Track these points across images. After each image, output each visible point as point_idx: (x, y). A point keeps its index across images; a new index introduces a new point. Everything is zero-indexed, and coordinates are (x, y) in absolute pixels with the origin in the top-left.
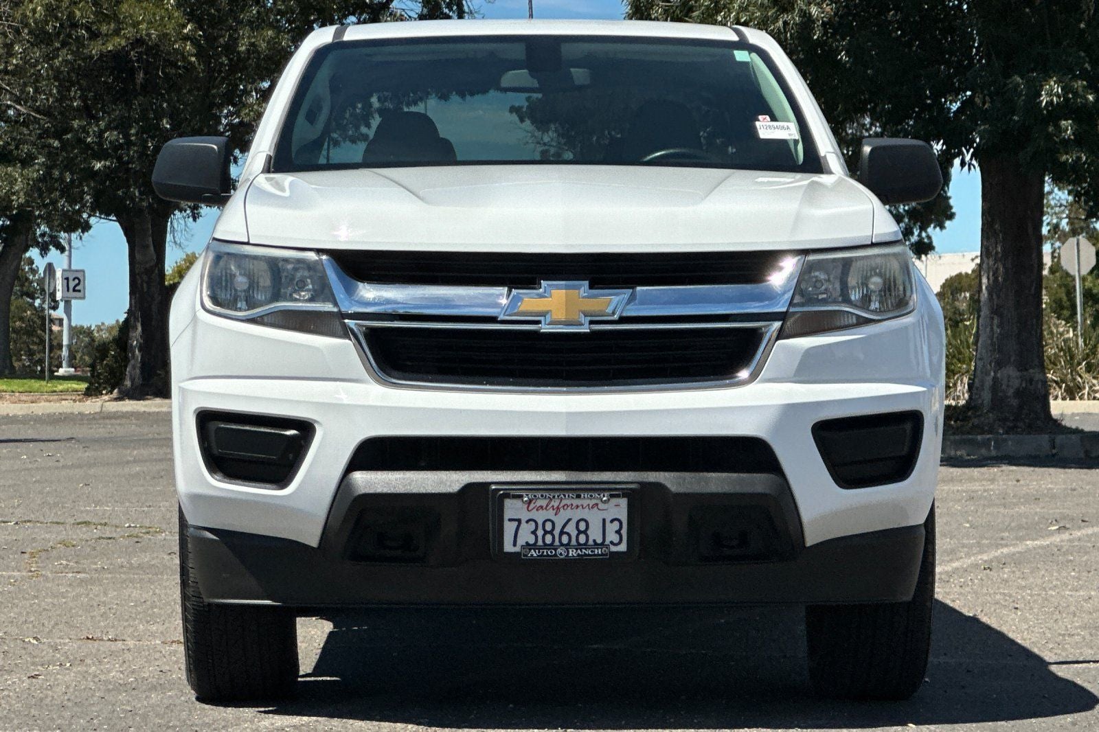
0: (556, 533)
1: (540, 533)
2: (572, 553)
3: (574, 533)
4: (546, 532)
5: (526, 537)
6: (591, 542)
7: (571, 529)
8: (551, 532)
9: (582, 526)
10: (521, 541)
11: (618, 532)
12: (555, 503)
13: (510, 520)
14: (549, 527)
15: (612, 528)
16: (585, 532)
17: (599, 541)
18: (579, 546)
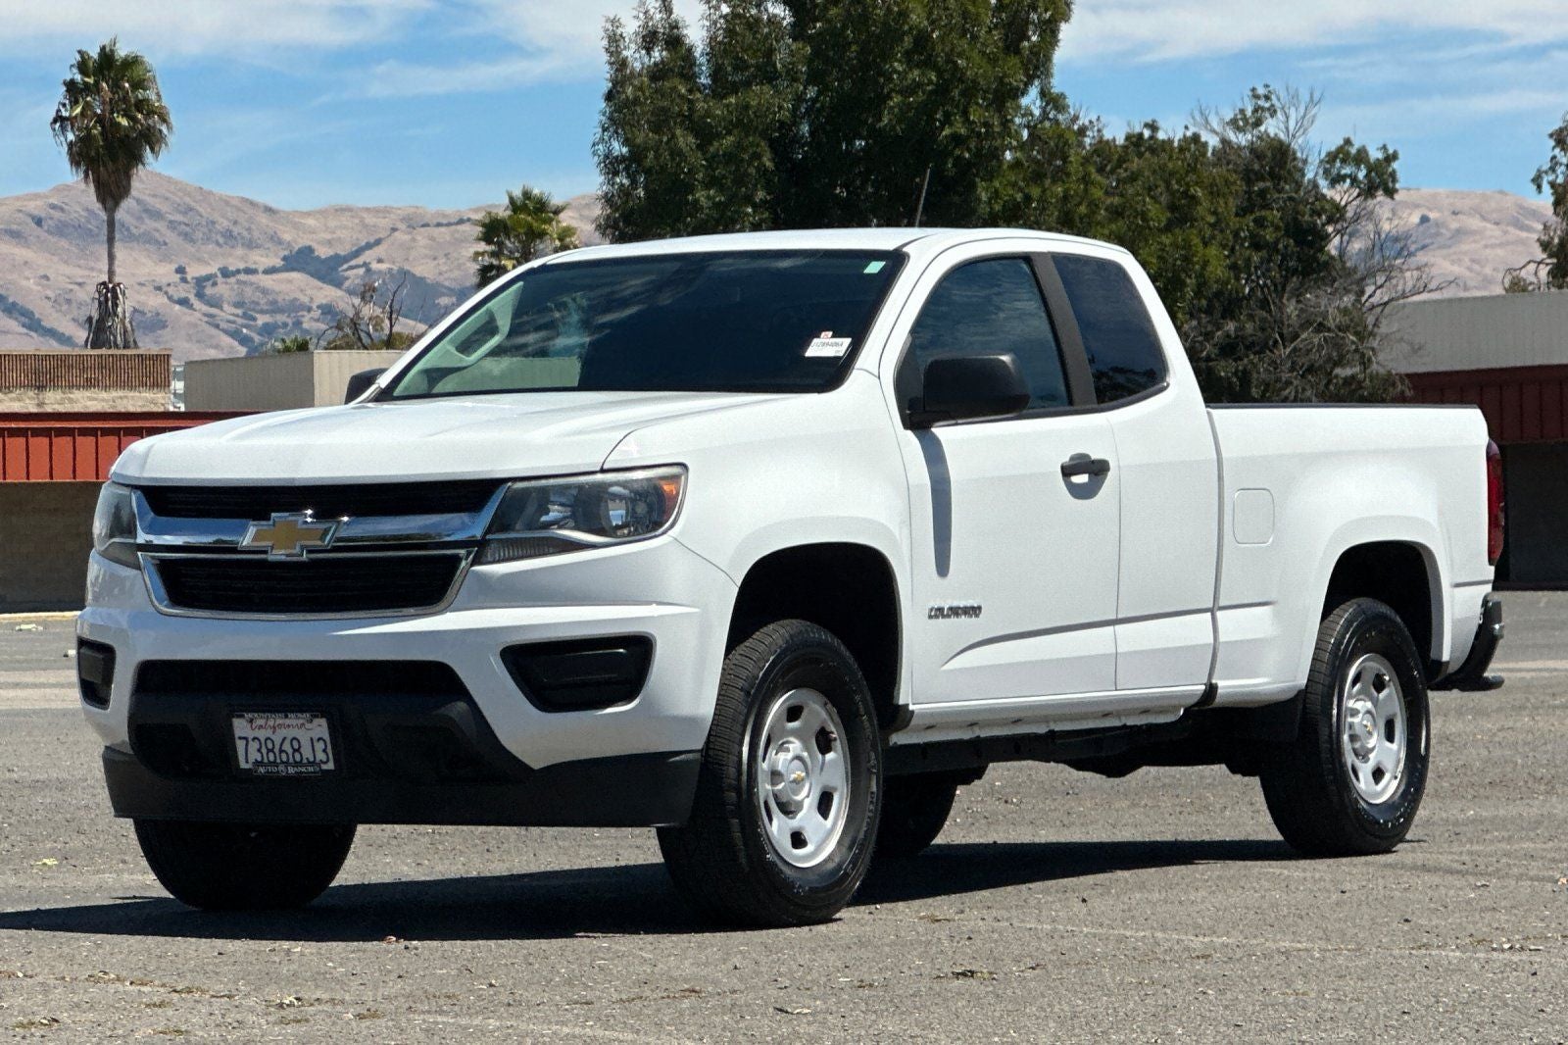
0: (277, 750)
1: (264, 751)
2: (291, 770)
3: (290, 751)
4: (269, 751)
5: (254, 756)
6: (305, 761)
7: (287, 747)
8: (272, 750)
9: (295, 743)
10: (252, 759)
11: (324, 751)
12: (271, 723)
13: (240, 738)
14: (270, 746)
15: (320, 746)
16: (298, 750)
17: (312, 759)
18: (297, 764)
